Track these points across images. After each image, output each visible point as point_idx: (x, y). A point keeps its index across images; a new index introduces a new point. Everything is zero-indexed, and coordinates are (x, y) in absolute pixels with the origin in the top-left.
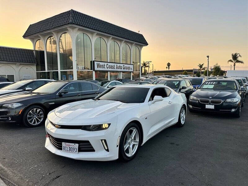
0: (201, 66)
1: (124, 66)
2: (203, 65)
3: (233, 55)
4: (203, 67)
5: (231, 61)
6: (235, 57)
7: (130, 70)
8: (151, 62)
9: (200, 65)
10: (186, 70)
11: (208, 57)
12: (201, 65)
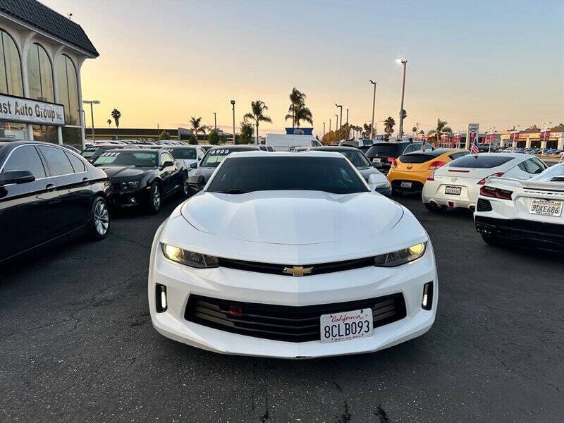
0: (196, 123)
1: (37, 106)
2: (199, 120)
3: (253, 105)
4: (201, 124)
5: (250, 116)
6: (257, 108)
7: (56, 121)
8: (97, 102)
9: (193, 119)
10: (167, 131)
11: (233, 103)
12: (196, 119)
